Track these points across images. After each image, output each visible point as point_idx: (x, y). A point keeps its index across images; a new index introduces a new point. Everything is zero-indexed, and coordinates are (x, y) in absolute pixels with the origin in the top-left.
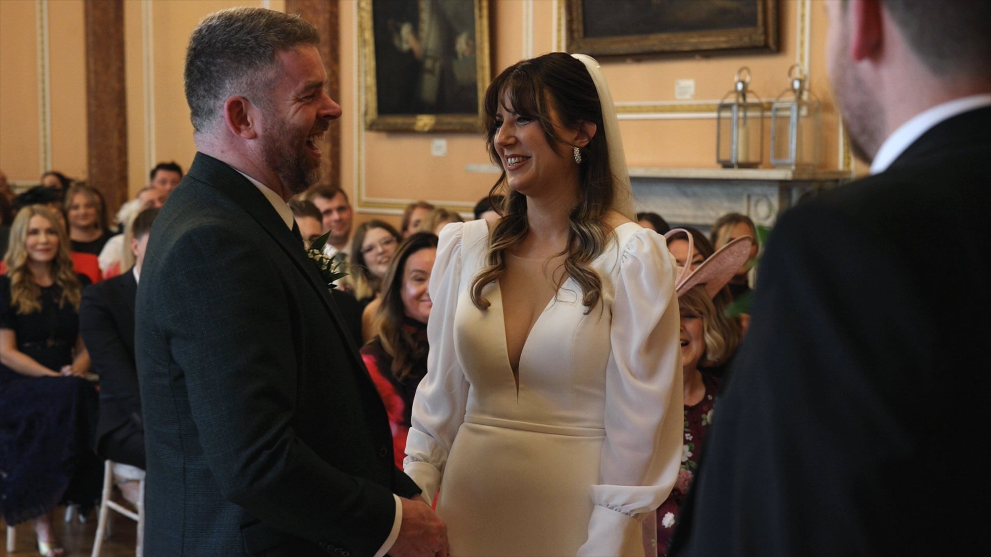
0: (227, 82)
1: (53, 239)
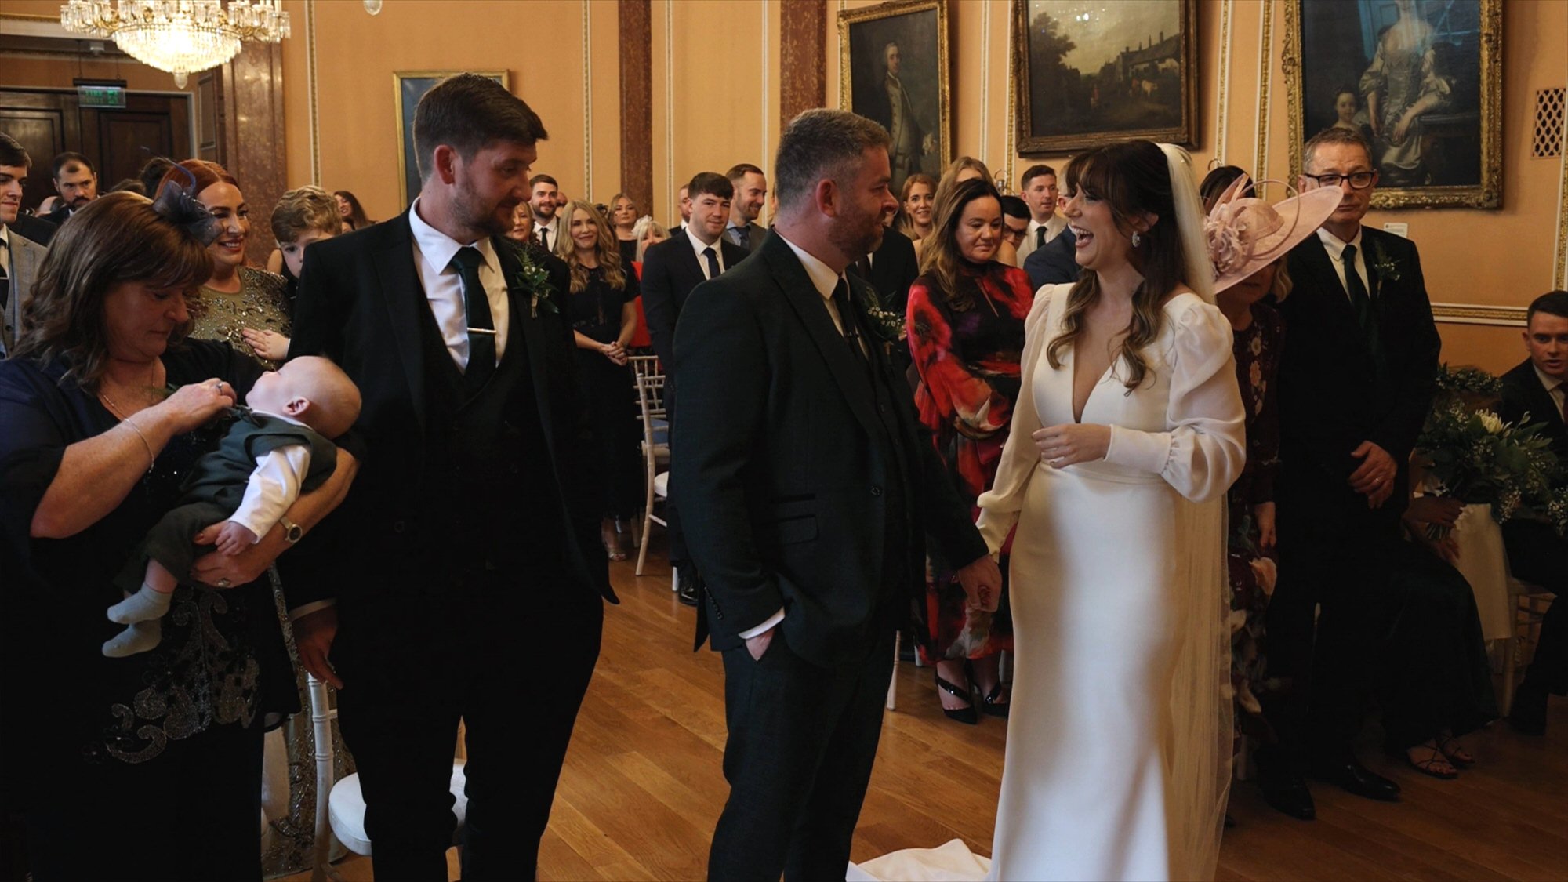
0: (822, 166)
1: (593, 227)
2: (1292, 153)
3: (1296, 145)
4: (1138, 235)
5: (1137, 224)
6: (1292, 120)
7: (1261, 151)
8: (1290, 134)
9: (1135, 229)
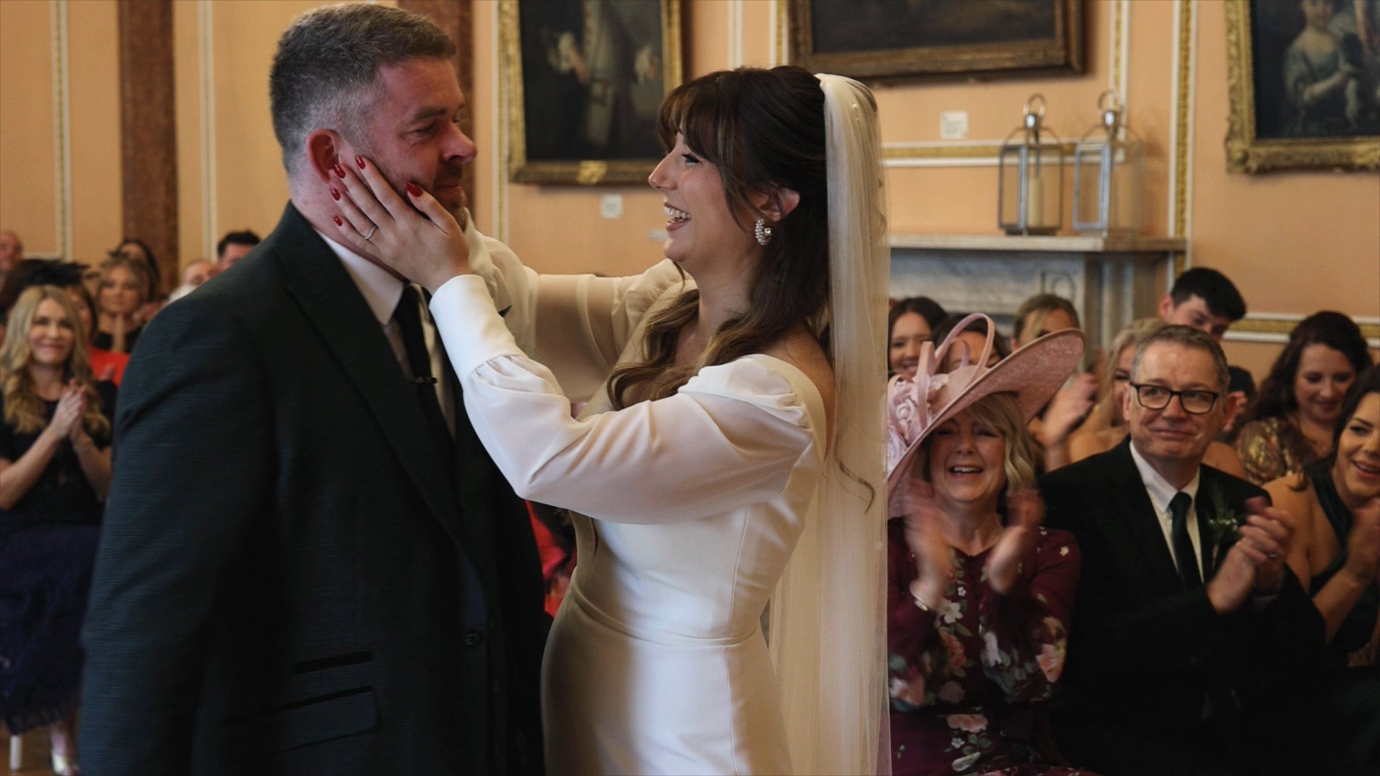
0: (312, 107)
1: (67, 334)
2: (1233, 81)
3: (1240, 67)
4: (765, 226)
5: (764, 207)
6: (1231, 27)
7: (1184, 78)
8: (1228, 48)
9: (762, 216)
